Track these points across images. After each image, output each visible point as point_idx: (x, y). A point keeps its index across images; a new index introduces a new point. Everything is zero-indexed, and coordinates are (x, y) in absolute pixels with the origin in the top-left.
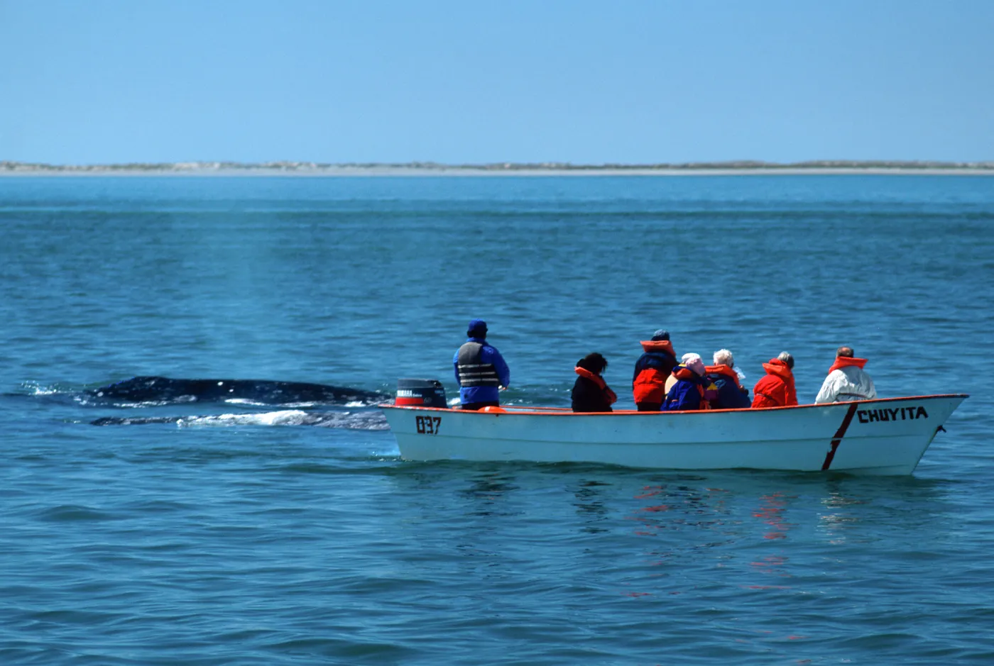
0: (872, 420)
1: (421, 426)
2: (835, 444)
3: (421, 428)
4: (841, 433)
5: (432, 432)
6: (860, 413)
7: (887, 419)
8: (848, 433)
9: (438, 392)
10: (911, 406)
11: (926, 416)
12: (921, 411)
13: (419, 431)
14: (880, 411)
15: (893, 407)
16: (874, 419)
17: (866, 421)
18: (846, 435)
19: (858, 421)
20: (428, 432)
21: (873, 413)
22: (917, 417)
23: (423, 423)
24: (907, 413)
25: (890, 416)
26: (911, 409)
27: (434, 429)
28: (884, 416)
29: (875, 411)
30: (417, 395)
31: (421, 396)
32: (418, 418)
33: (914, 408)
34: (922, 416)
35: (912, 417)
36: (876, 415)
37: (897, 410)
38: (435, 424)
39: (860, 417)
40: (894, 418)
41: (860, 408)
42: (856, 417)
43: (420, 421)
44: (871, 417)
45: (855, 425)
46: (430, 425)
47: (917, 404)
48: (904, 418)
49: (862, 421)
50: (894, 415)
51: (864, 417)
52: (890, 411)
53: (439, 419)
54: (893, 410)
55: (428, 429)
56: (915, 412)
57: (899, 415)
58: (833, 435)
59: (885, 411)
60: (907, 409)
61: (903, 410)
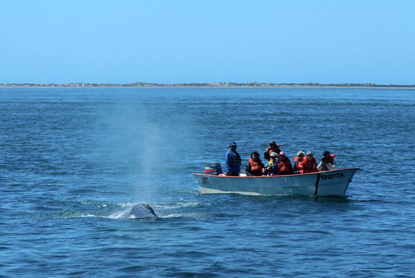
0: (326, 179)
2: (317, 187)
4: (317, 183)
6: (322, 176)
7: (331, 178)
9: (219, 167)
10: (338, 173)
11: (344, 176)
12: (342, 175)
14: (328, 175)
16: (327, 178)
18: (319, 184)
22: (341, 177)
24: (337, 175)
25: (332, 177)
26: (338, 174)
29: (326, 175)
31: (212, 169)
33: (339, 174)
34: (342, 176)
35: (339, 177)
36: (327, 177)
37: (333, 175)
40: (333, 178)
42: (320, 178)
44: (326, 177)
45: (321, 181)
47: (340, 173)
48: (336, 177)
49: (323, 179)
50: (333, 176)
51: (324, 178)
54: (332, 174)
56: (340, 175)
57: (334, 176)
58: (315, 184)
59: (329, 175)
60: (337, 174)
61: (335, 174)
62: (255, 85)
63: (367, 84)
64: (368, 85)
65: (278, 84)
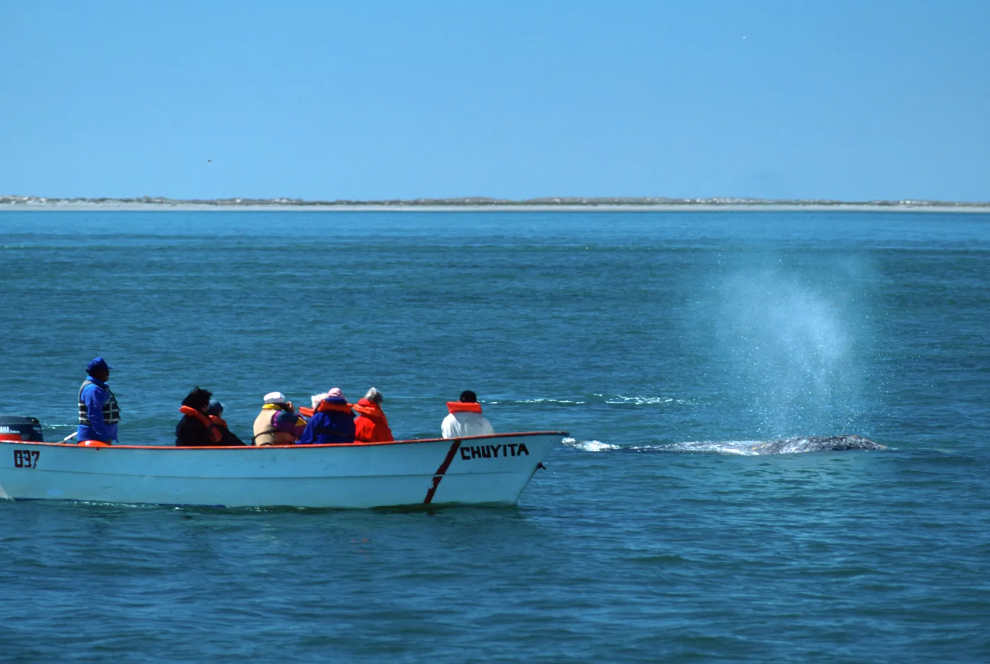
0: (474, 457)
1: (19, 460)
2: (436, 481)
3: (19, 462)
4: (443, 469)
5: (30, 466)
7: (489, 456)
8: (451, 469)
9: (35, 429)
11: (527, 453)
12: (523, 448)
13: (17, 465)
14: (483, 447)
15: (495, 443)
16: (477, 455)
17: (468, 458)
18: (448, 472)
19: (461, 457)
20: (26, 466)
21: (475, 450)
22: (519, 454)
23: (21, 457)
24: (509, 450)
25: (492, 452)
26: (512, 446)
27: (32, 463)
28: (486, 453)
29: (478, 448)
30: (15, 432)
31: (18, 432)
32: (16, 452)
33: (516, 445)
34: (523, 453)
35: (513, 454)
36: (478, 452)
37: (499, 446)
38: (33, 458)
39: (462, 453)
40: (496, 455)
41: (463, 445)
42: (458, 454)
43: (18, 455)
44: (474, 453)
45: (457, 463)
46: (28, 459)
47: (518, 441)
48: (505, 454)
49: (464, 458)
50: (496, 451)
51: (467, 454)
52: (492, 447)
53: (38, 453)
54: (495, 447)
55: (26, 463)
56: (516, 449)
57: (500, 452)
58: (435, 472)
59: (488, 447)
60: (509, 446)
61: (505, 447)
62: (13, 203)
63: (281, 199)
64: (285, 201)
65: (68, 200)
